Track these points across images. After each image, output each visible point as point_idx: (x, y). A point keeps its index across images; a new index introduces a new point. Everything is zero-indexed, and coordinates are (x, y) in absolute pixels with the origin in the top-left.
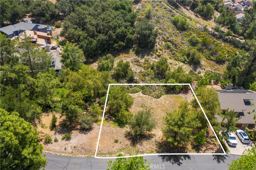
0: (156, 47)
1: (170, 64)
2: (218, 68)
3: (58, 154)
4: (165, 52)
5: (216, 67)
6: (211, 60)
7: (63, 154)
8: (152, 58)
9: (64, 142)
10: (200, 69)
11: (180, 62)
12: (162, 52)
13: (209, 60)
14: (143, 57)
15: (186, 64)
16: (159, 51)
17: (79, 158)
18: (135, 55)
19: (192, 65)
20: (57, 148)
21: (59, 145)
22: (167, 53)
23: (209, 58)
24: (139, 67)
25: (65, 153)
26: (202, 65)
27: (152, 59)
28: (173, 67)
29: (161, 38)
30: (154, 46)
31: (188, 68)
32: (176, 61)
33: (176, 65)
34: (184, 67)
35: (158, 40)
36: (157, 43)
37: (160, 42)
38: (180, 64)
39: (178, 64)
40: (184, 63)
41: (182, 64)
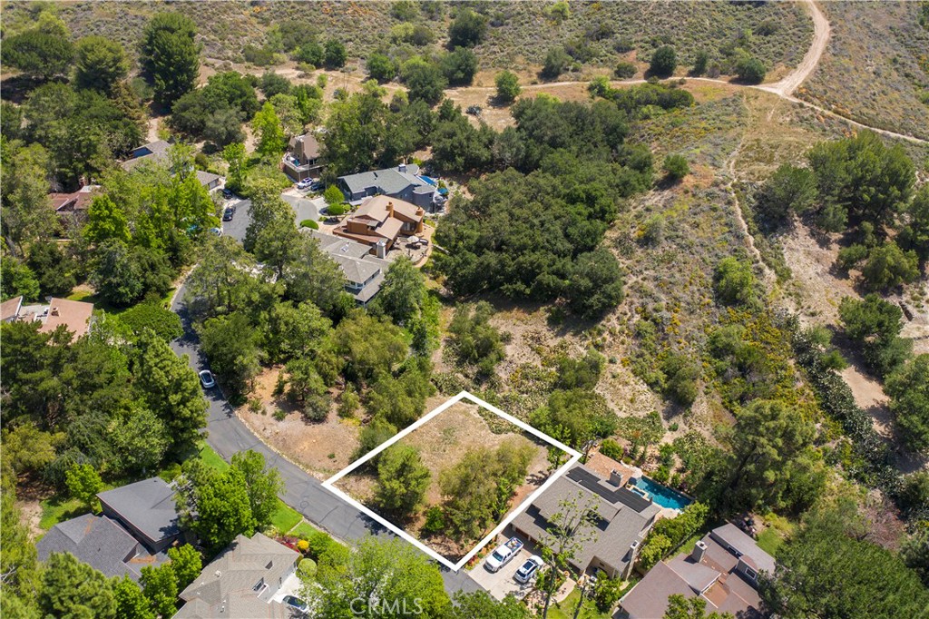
0: (604, 322)
1: (610, 376)
3: (252, 431)
4: (623, 343)
6: (731, 411)
7: (256, 434)
8: (581, 345)
9: (272, 420)
10: (682, 421)
11: (642, 381)
12: (614, 340)
13: (726, 408)
14: (562, 333)
15: (657, 392)
16: (606, 335)
17: (269, 450)
18: (546, 323)
19: (667, 402)
20: (257, 423)
21: (263, 419)
22: (625, 346)
23: (727, 404)
24: (533, 352)
25: (260, 434)
26: (690, 412)
27: (578, 346)
28: (614, 387)
29: (638, 305)
30: (602, 319)
31: (654, 406)
32: (632, 375)
33: (627, 384)
34: (643, 397)
35: (626, 307)
36: (617, 315)
37: (626, 314)
38: (637, 386)
39: (633, 383)
40: (652, 389)
41: (645, 387)
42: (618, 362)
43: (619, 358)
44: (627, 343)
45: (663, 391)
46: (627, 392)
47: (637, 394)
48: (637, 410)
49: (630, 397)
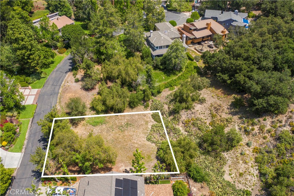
0: (260, 119)
4: (264, 138)
8: (238, 125)
11: (257, 168)
12: (259, 133)
14: (234, 114)
22: (264, 141)
24: (210, 115)
31: (253, 187)
32: (253, 160)
33: (246, 163)
34: (249, 177)
35: (285, 118)
36: (274, 120)
37: (281, 122)
38: (251, 169)
39: (250, 164)
40: (260, 177)
41: (256, 172)
42: (252, 147)
43: (254, 145)
44: (267, 140)
45: (266, 183)
46: (242, 167)
47: (247, 172)
48: (239, 182)
49: (241, 171)
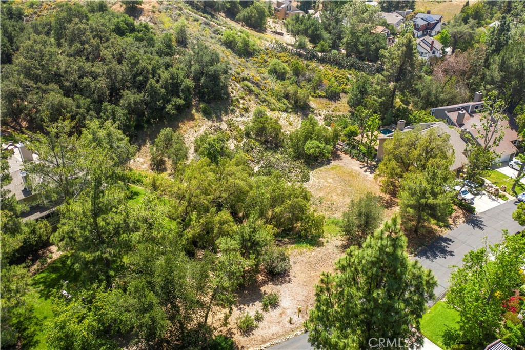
0: (232, 95)
2: (336, 107)
4: (250, 100)
5: (333, 107)
6: (320, 97)
9: (274, 313)
12: (246, 101)
13: (316, 97)
14: (220, 119)
16: (241, 101)
18: (206, 119)
19: (299, 113)
23: (315, 95)
26: (313, 108)
27: (237, 119)
30: (229, 94)
